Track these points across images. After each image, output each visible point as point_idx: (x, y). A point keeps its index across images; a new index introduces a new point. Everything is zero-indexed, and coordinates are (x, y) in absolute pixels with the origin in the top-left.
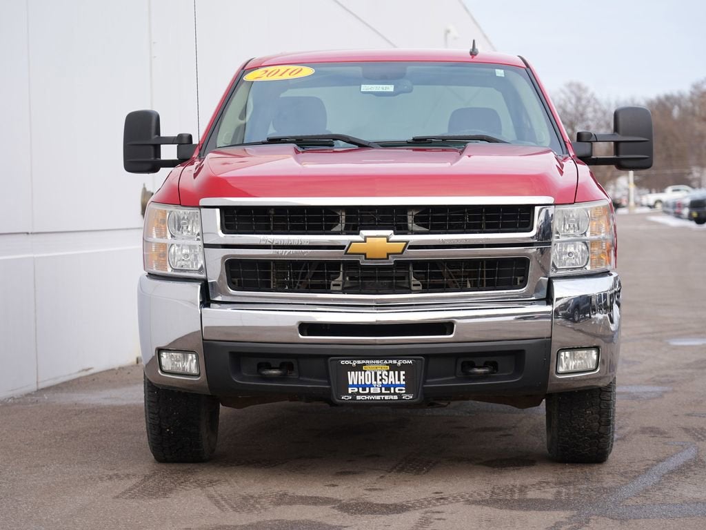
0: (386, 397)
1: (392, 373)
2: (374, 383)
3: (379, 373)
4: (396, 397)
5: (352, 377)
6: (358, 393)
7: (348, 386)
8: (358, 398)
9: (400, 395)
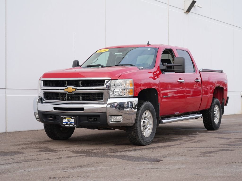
0: (71, 125)
1: (71, 120)
2: (68, 122)
3: (69, 120)
4: (72, 126)
5: (64, 120)
6: (65, 124)
7: (63, 122)
8: (65, 125)
9: (73, 125)
